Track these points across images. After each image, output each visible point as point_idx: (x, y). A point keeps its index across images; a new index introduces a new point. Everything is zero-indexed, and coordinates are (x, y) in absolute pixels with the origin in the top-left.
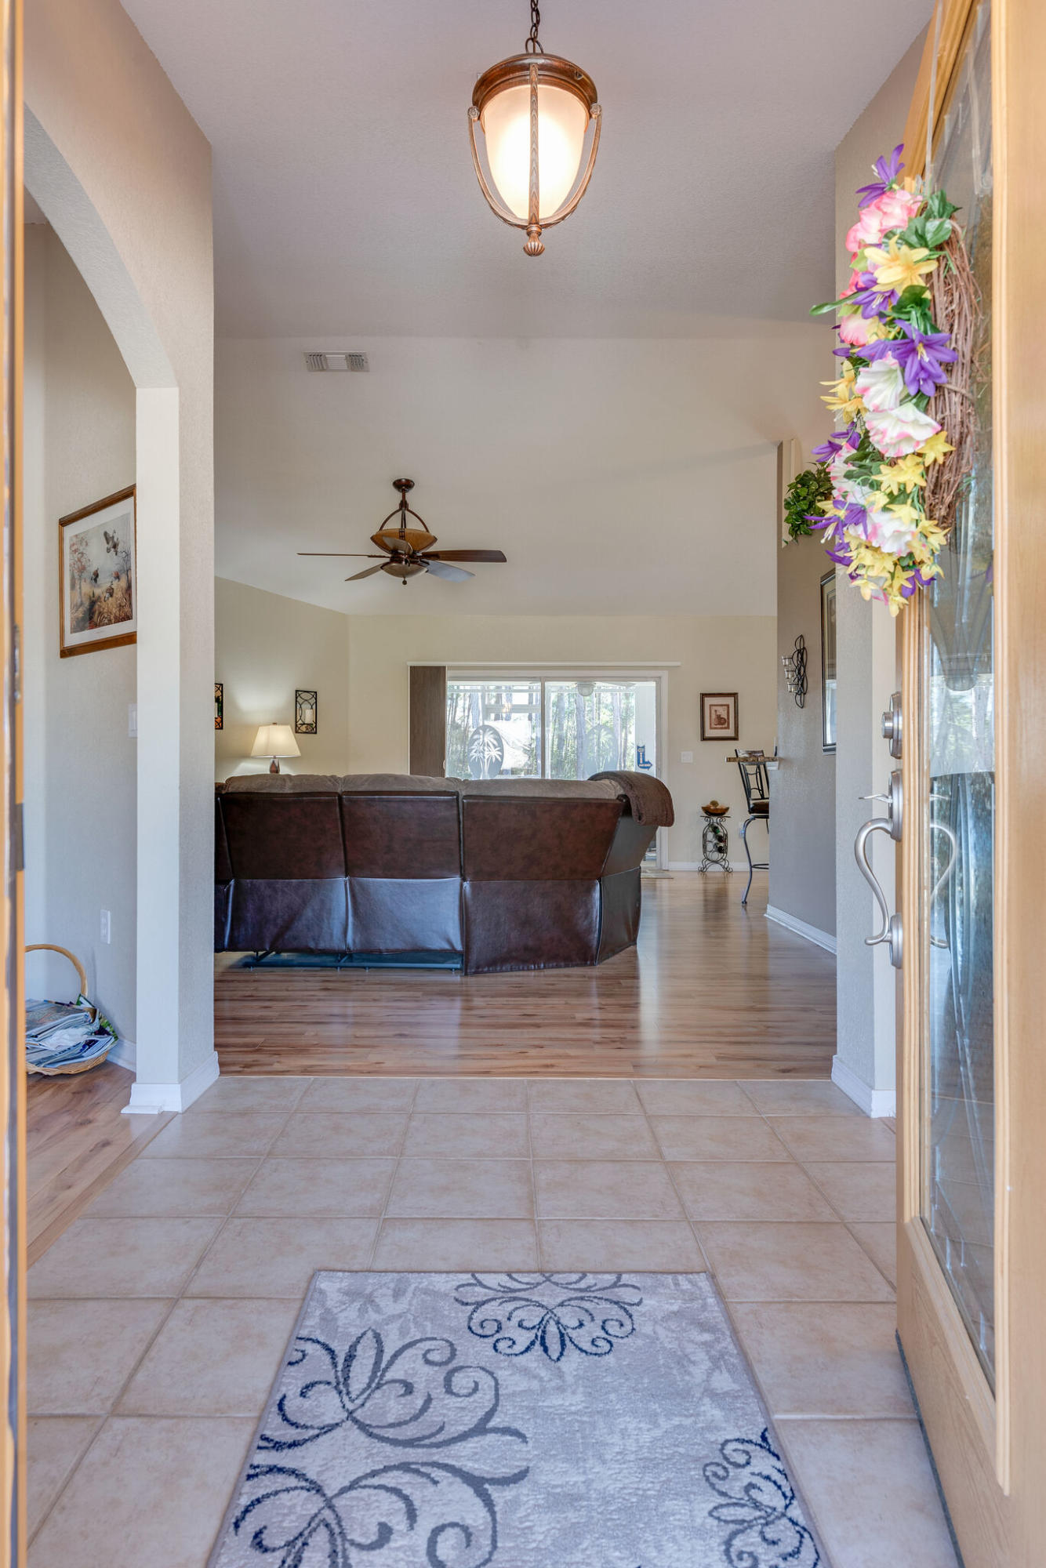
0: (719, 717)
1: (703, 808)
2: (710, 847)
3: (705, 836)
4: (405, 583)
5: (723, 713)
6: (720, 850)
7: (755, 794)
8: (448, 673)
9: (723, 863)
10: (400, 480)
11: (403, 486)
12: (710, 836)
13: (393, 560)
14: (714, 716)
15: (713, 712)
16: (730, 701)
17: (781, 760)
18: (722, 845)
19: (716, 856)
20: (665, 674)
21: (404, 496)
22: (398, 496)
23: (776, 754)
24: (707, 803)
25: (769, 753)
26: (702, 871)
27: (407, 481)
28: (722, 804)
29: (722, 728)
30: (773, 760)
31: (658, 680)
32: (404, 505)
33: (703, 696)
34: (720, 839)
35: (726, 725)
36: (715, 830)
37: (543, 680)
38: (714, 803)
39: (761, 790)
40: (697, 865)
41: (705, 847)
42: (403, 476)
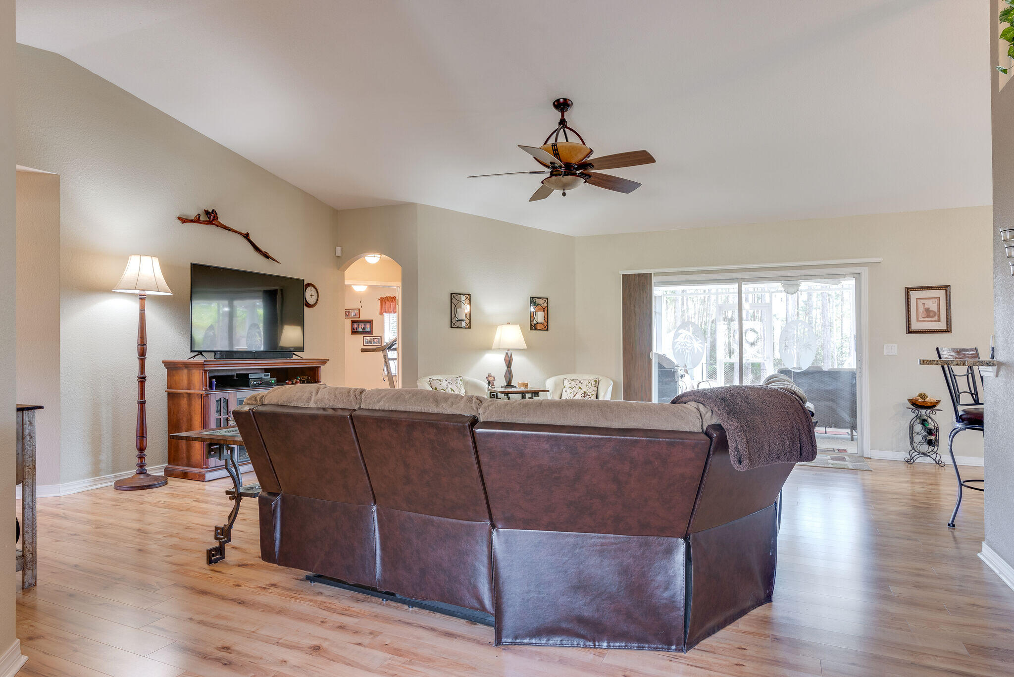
0: (927, 310)
1: (909, 400)
2: (918, 439)
3: (911, 428)
4: (564, 194)
5: (933, 306)
6: (930, 443)
7: (966, 399)
8: (654, 279)
9: (934, 456)
10: (558, 100)
11: (562, 105)
12: (918, 428)
13: (552, 174)
14: (921, 309)
15: (920, 306)
16: (941, 294)
17: (1000, 365)
18: (932, 438)
19: (925, 448)
20: (865, 271)
21: (563, 115)
22: (558, 115)
23: (993, 357)
24: (914, 395)
25: (985, 356)
26: (910, 462)
27: (565, 100)
28: (931, 398)
29: (931, 321)
30: (988, 364)
31: (858, 277)
32: (563, 123)
33: (908, 290)
34: (930, 432)
35: (936, 318)
36: (923, 422)
37: (740, 282)
38: (923, 396)
39: (975, 395)
40: (903, 455)
41: (912, 438)
42: (561, 96)
